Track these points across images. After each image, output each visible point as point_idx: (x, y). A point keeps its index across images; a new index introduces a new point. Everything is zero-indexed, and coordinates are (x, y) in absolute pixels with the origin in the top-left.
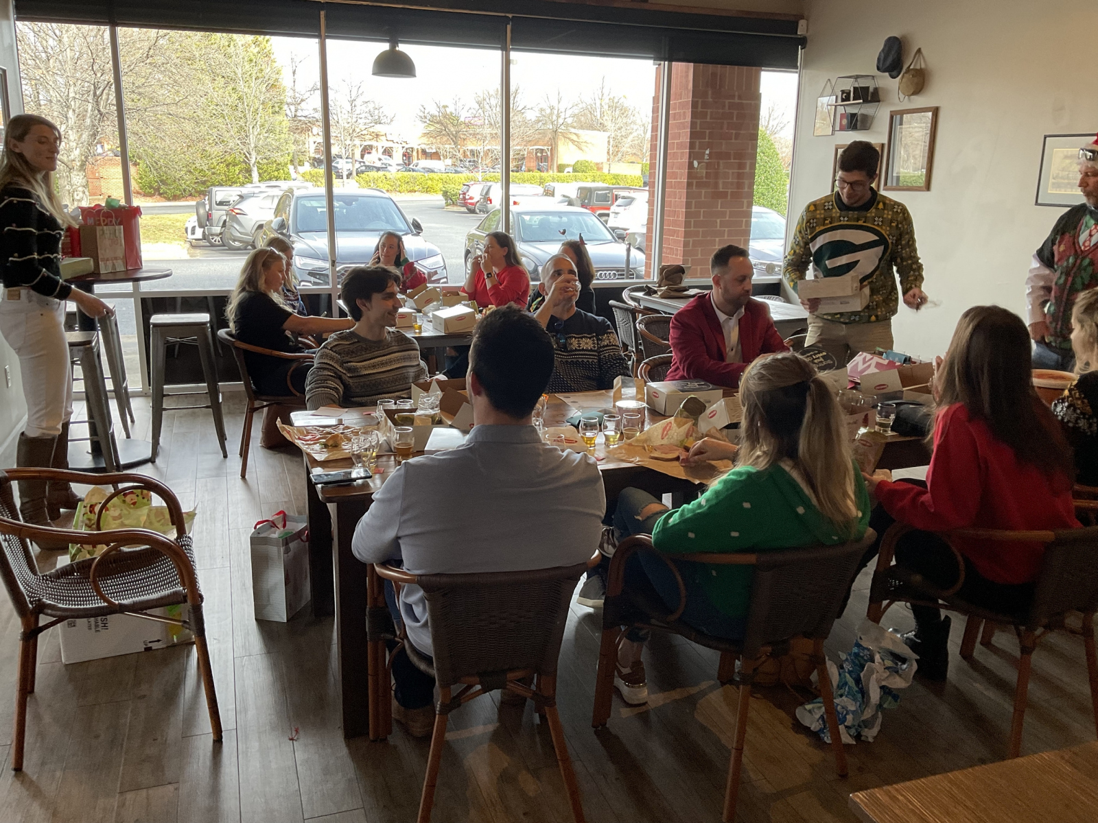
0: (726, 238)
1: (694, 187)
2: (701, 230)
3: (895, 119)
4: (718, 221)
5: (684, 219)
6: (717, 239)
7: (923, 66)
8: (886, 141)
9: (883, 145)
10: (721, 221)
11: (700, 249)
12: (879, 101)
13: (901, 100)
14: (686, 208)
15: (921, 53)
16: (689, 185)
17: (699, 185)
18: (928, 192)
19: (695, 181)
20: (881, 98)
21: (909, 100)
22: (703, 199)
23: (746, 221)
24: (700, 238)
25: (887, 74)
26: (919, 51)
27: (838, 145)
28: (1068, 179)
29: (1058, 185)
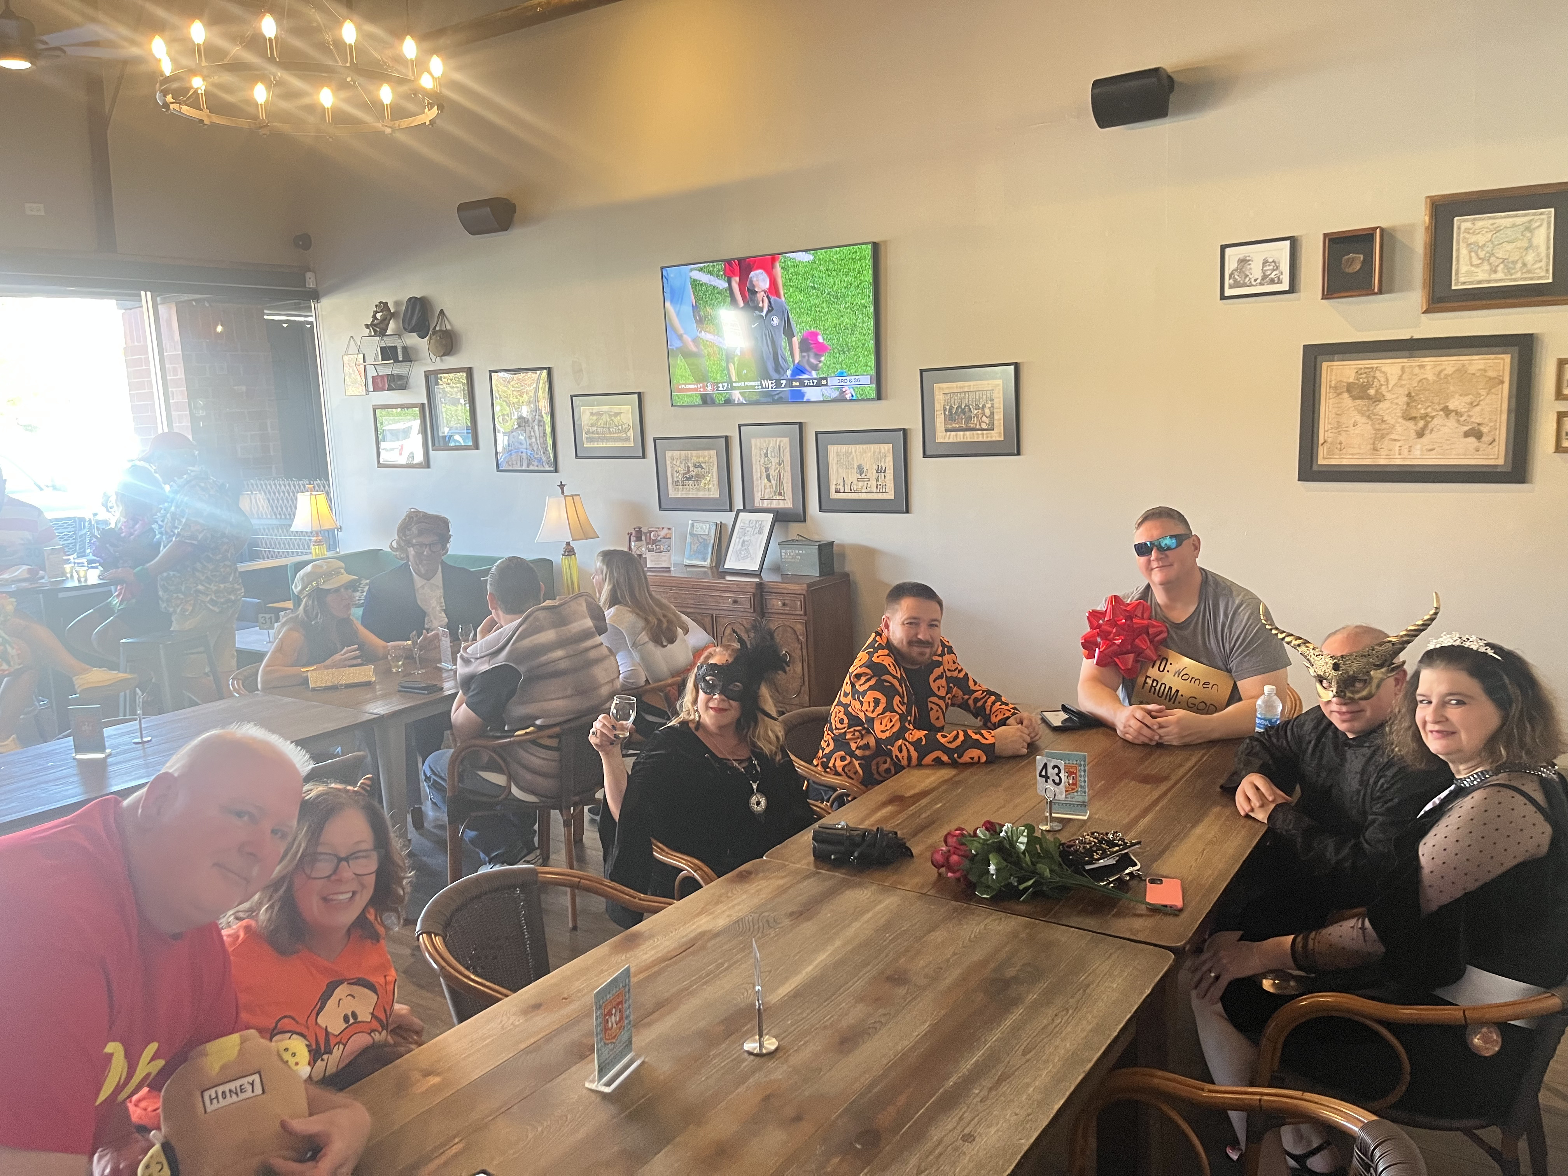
3: (431, 378)
7: (449, 327)
8: (425, 401)
9: (423, 404)
12: (411, 361)
13: (434, 360)
15: (444, 314)
18: (478, 452)
20: (413, 357)
21: (442, 360)
25: (415, 334)
26: (442, 311)
27: (373, 406)
28: (598, 433)
29: (591, 440)
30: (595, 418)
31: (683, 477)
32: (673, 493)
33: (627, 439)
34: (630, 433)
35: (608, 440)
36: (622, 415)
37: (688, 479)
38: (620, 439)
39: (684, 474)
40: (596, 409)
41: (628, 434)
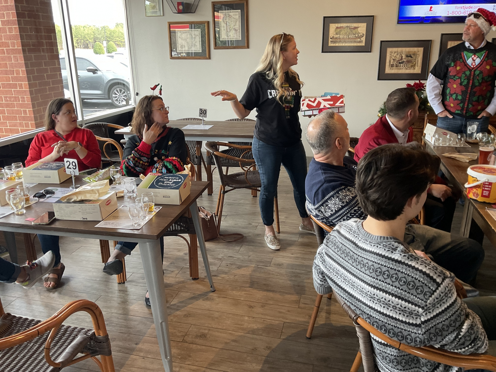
0: (51, 86)
1: (27, 53)
2: (37, 82)
4: (45, 75)
5: (26, 75)
6: (47, 87)
8: (211, 20)
9: (208, 22)
10: (47, 75)
11: (39, 95)
14: (26, 68)
16: (24, 51)
17: (30, 51)
18: (248, 49)
19: (26, 48)
22: (34, 61)
23: (59, 74)
24: (38, 88)
27: (170, 22)
28: (339, 38)
29: (335, 42)
30: (338, 30)
31: (397, 62)
32: (388, 70)
33: (360, 42)
34: (363, 39)
35: (345, 42)
36: (359, 28)
37: (400, 63)
38: (355, 42)
39: (398, 60)
40: (339, 25)
41: (362, 39)
